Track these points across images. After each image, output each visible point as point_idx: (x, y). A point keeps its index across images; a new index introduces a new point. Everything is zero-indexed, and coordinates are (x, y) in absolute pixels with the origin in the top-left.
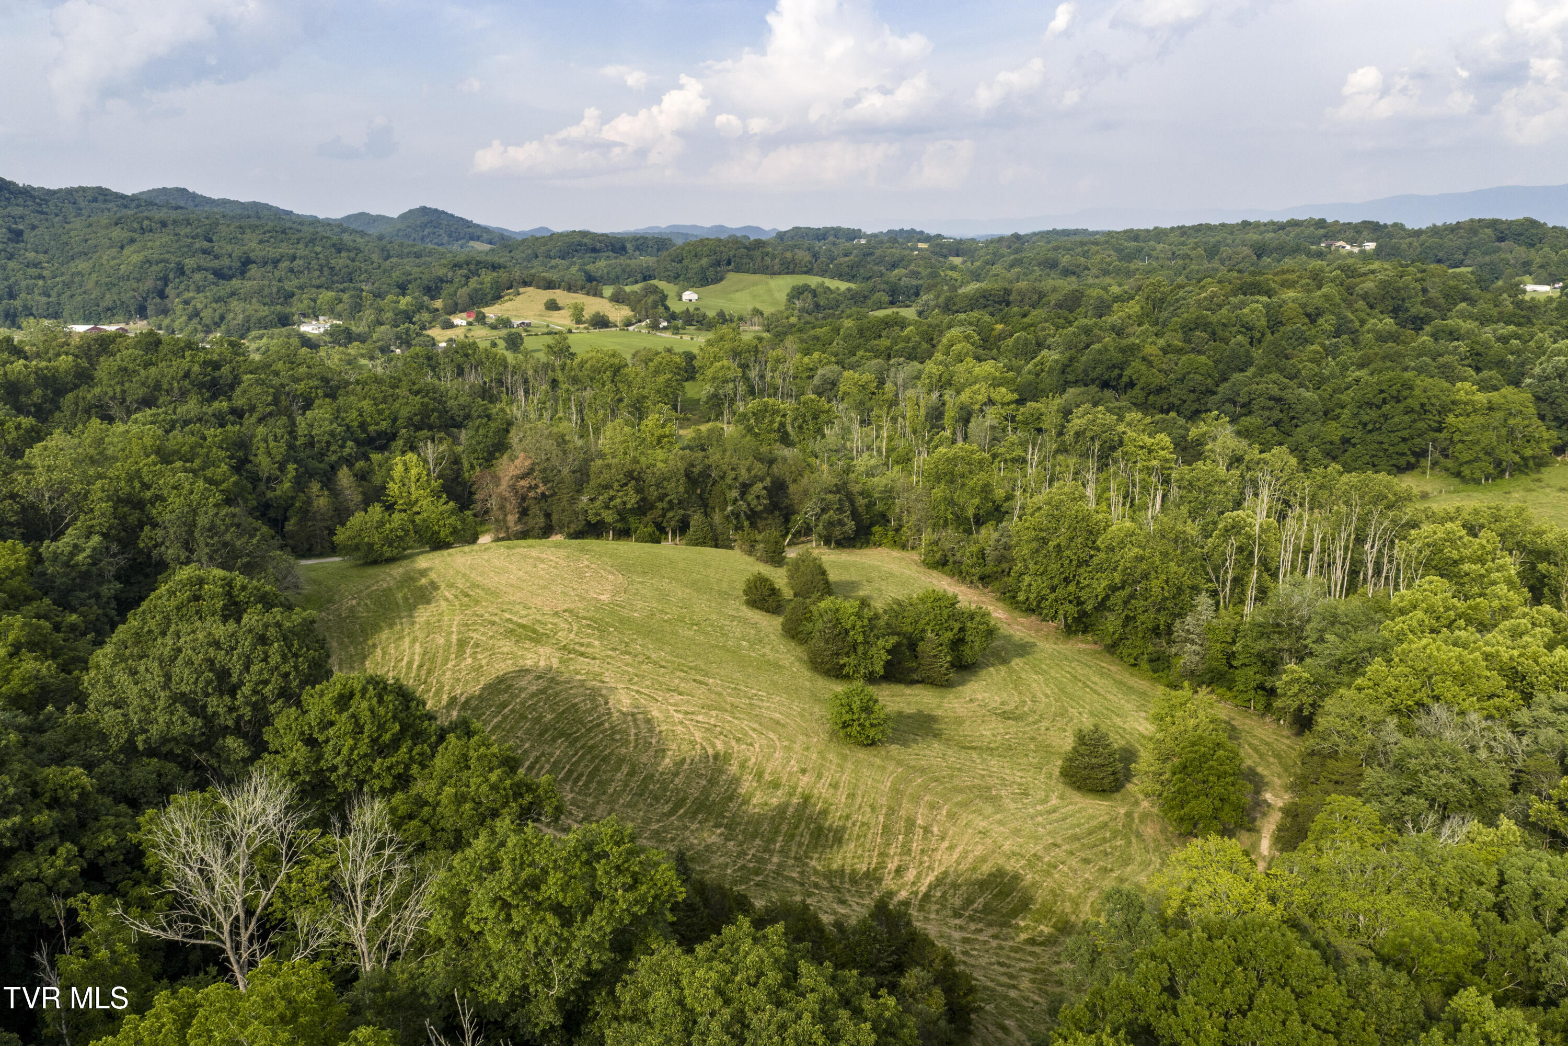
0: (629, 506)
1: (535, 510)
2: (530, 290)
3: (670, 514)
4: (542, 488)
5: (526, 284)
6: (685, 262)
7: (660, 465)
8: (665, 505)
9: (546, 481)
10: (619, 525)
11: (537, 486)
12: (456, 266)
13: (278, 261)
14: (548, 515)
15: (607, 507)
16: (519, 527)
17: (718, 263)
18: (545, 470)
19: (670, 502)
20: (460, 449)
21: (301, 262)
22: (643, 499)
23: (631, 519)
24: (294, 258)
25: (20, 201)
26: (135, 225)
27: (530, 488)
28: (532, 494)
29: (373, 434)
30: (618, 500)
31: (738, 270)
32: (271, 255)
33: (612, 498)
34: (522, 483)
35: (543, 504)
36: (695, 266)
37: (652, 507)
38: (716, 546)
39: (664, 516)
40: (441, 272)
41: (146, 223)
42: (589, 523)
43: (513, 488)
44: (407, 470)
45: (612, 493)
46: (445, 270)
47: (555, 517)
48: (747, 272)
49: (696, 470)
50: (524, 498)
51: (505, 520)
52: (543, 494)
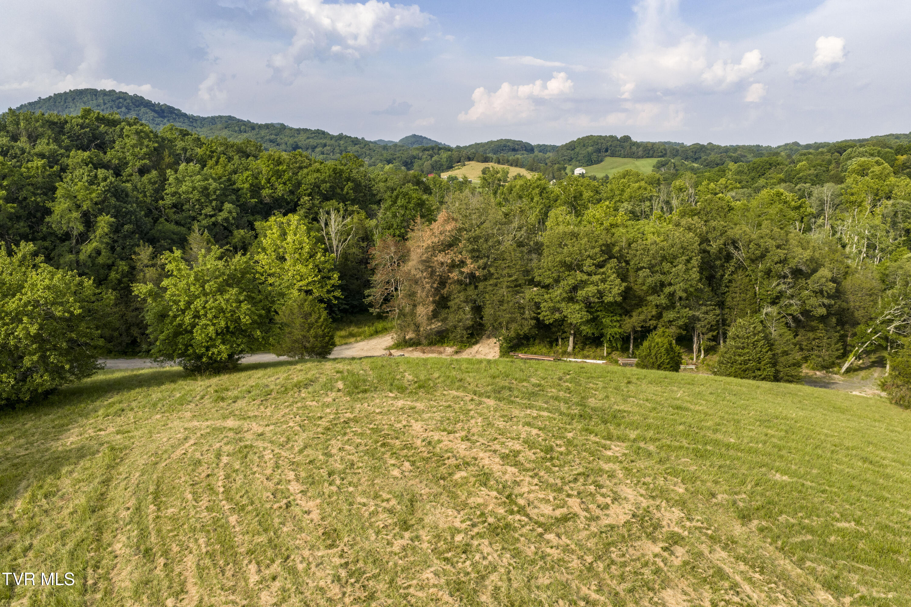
0: (609, 299)
1: (457, 299)
2: (472, 163)
3: (670, 315)
4: (470, 267)
5: (470, 159)
6: (577, 150)
7: (651, 238)
8: (662, 300)
9: (476, 254)
10: (586, 330)
11: (463, 263)
12: (425, 150)
13: (316, 147)
14: (478, 310)
15: (571, 300)
16: (436, 325)
17: (599, 151)
18: (476, 239)
19: (672, 295)
20: (373, 222)
21: (329, 148)
22: (628, 289)
23: (606, 321)
24: (325, 145)
25: (181, 120)
26: (237, 128)
27: (453, 266)
28: (454, 275)
29: (267, 200)
30: (591, 289)
31: (613, 155)
32: (311, 144)
33: (583, 284)
34: (440, 258)
35: (471, 292)
36: (584, 152)
37: (641, 302)
38: (776, 379)
39: (659, 316)
40: (415, 153)
41: (243, 127)
42: (540, 324)
43: (427, 263)
44: (284, 235)
45: (580, 276)
46: (417, 152)
47: (488, 312)
48: (619, 156)
49: (714, 247)
50: (443, 283)
51: (413, 314)
52: (472, 276)
